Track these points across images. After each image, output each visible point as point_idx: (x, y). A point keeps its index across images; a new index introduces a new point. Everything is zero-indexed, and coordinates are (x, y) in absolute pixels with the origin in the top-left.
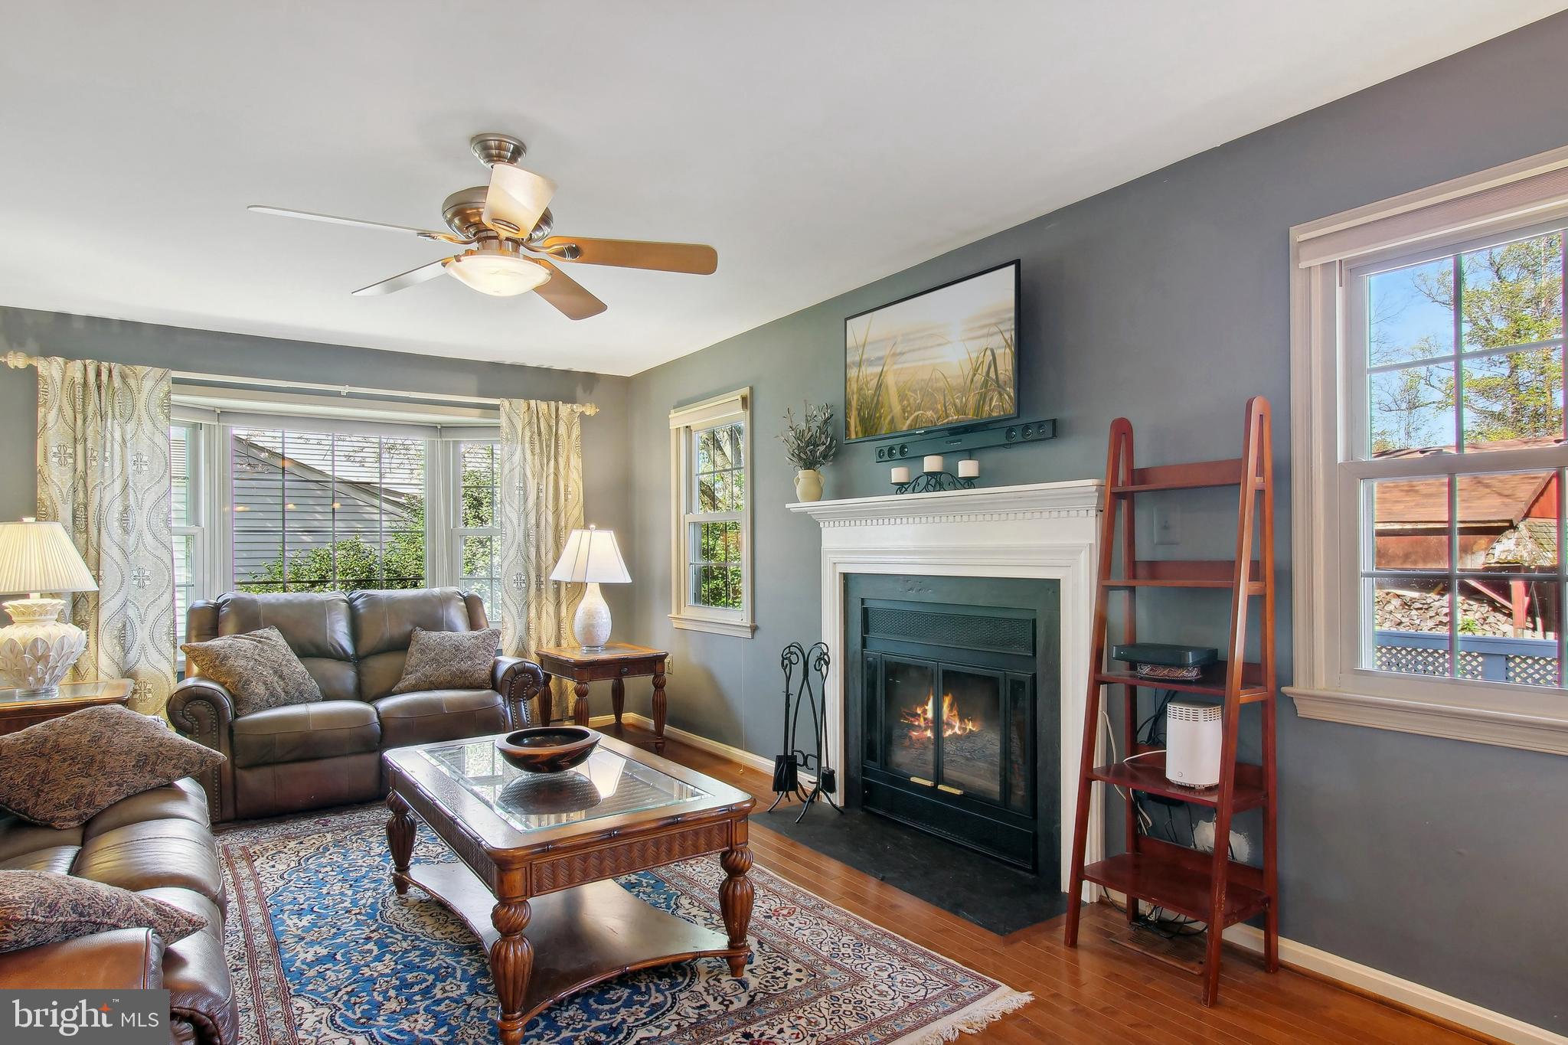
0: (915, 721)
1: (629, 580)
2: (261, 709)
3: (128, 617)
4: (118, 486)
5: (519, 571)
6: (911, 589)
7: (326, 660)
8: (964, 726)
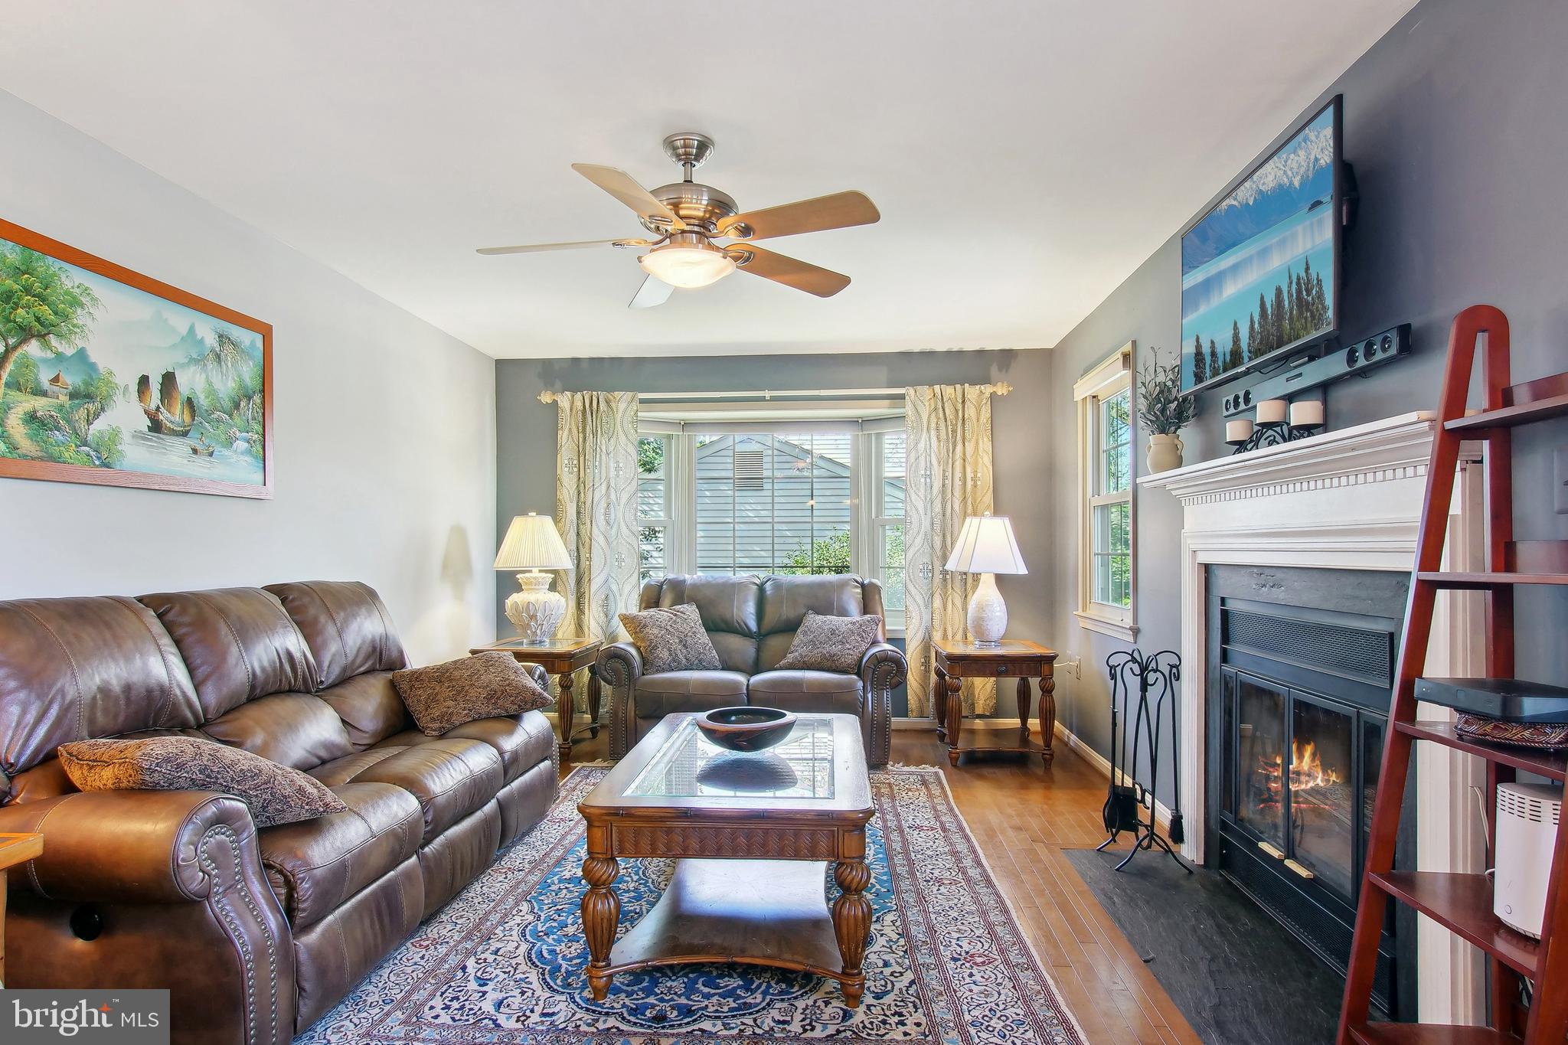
0: (1274, 772)
1: (1027, 573)
2: (664, 671)
3: (610, 589)
4: (604, 488)
5: (925, 561)
6: (1264, 586)
7: (733, 635)
8: (1327, 778)
